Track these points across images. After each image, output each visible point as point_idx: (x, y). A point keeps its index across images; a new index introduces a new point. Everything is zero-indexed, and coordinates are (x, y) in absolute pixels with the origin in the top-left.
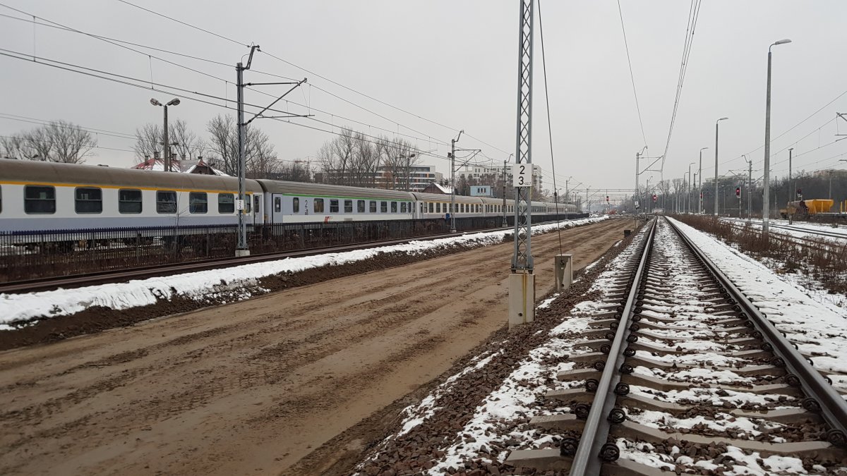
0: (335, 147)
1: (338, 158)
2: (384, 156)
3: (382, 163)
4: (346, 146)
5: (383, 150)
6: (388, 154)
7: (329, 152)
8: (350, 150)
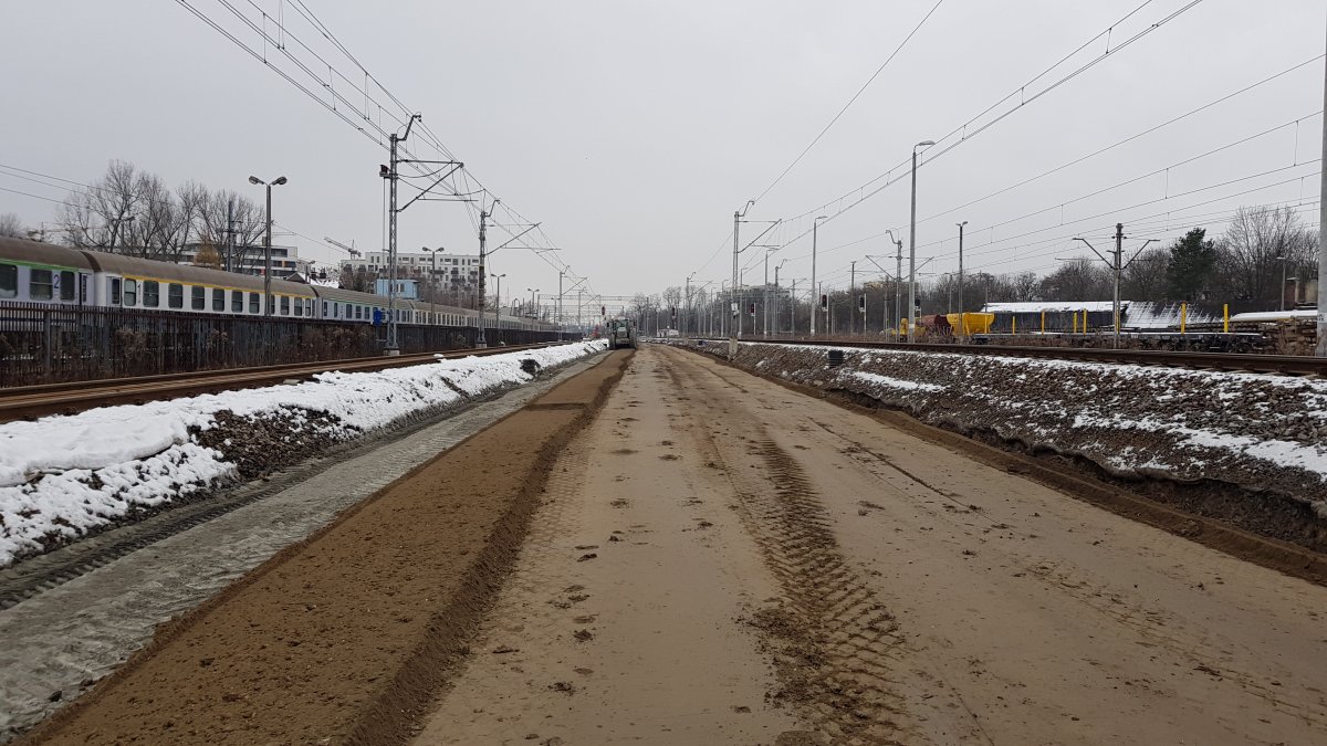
0: (95, 200)
1: (101, 221)
2: (198, 222)
3: (194, 237)
4: (120, 199)
5: (196, 211)
6: (206, 219)
7: (83, 210)
8: (128, 207)
